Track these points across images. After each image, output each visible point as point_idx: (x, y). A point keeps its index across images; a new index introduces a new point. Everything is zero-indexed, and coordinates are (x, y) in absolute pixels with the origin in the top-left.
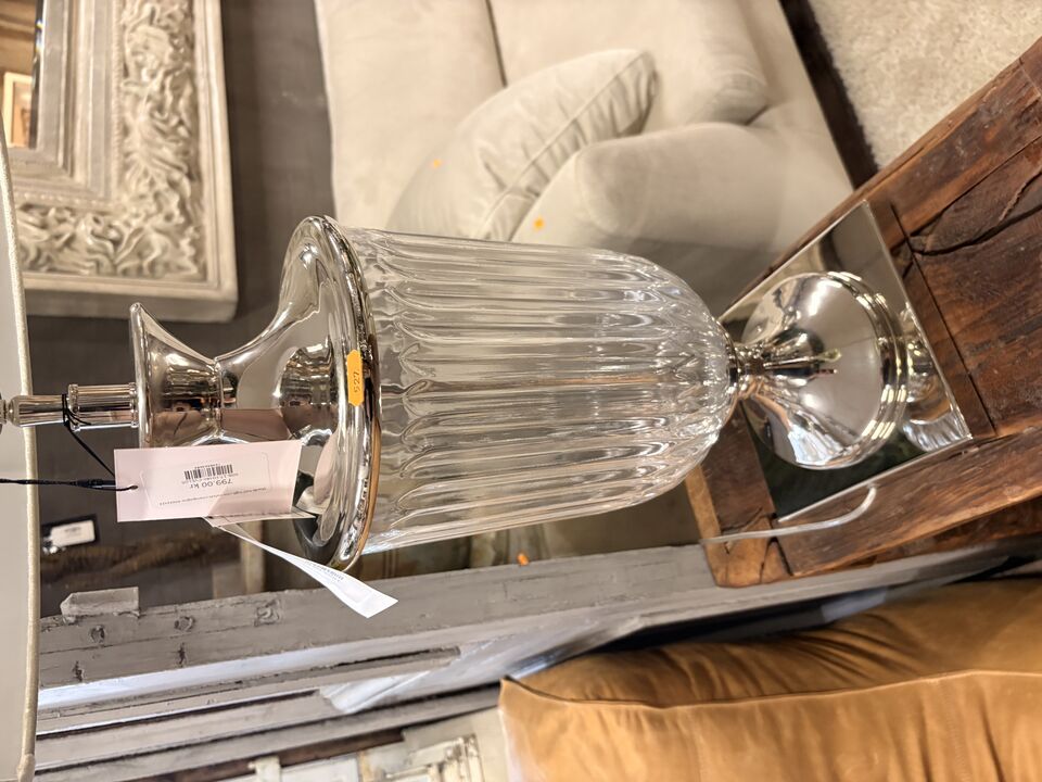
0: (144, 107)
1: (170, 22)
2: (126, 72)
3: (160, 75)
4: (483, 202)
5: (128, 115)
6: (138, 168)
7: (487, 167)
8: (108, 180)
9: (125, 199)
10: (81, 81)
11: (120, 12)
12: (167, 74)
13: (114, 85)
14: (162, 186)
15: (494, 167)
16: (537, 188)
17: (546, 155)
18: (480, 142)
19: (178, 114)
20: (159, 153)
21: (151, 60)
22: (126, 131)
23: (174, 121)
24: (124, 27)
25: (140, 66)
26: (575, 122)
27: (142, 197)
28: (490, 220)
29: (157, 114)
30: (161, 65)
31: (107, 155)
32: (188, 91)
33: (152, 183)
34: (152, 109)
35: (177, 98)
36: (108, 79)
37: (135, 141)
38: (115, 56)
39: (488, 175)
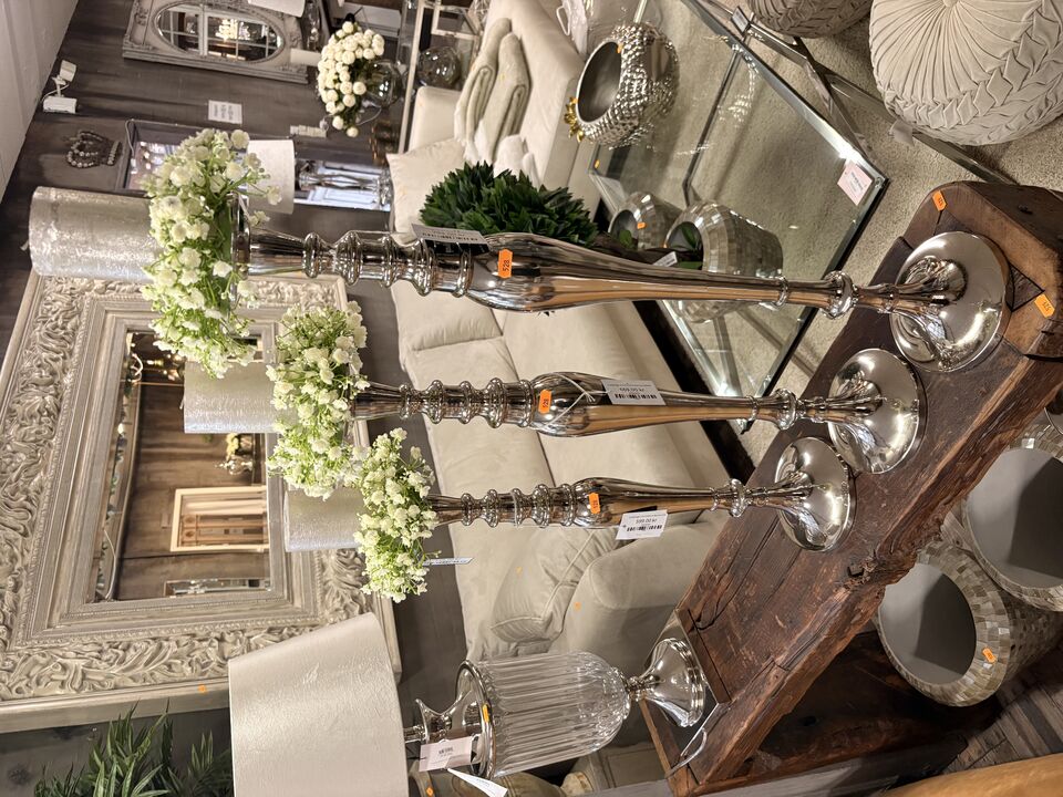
4: (547, 595)
5: (324, 556)
6: (333, 591)
7: (547, 572)
8: (315, 603)
9: (327, 613)
14: (348, 600)
15: (551, 571)
16: (577, 579)
17: (579, 559)
18: (540, 557)
20: (344, 579)
22: (323, 568)
23: (352, 556)
26: (594, 538)
27: (337, 610)
28: (551, 606)
29: (341, 554)
31: (313, 585)
33: (342, 600)
34: (338, 551)
37: (330, 573)
39: (548, 577)
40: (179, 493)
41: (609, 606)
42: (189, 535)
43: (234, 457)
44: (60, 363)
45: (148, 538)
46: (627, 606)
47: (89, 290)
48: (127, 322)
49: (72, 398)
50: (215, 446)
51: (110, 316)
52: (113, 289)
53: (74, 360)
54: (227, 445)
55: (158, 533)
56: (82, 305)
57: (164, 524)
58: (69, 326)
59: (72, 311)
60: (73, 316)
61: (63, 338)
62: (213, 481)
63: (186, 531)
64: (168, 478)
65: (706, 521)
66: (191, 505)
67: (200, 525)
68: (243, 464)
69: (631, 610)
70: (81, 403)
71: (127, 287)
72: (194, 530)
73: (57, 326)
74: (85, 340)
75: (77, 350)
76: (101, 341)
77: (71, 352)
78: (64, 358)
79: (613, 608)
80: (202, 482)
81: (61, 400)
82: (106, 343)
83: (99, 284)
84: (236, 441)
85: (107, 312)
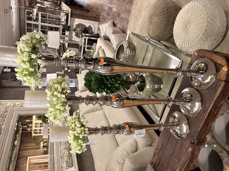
0: (65, 163)
1: (68, 148)
2: (62, 158)
3: (67, 157)
5: (62, 165)
7: (117, 161)
10: (55, 161)
11: (60, 148)
12: (68, 156)
13: (60, 160)
15: (118, 161)
16: (124, 163)
17: (124, 158)
18: (115, 158)
19: (70, 162)
21: (65, 155)
22: (62, 168)
23: (69, 164)
24: (61, 150)
25: (64, 156)
26: (127, 152)
29: (67, 163)
30: (67, 155)
32: (71, 158)
34: (66, 163)
35: (69, 160)
36: (59, 159)
37: (64, 169)
38: (60, 156)
39: (117, 163)
40: (29, 158)
41: (133, 167)
42: (31, 168)
43: (42, 148)
44: (2, 123)
45: (21, 169)
46: (137, 167)
47: (10, 107)
48: (18, 113)
49: (4, 131)
50: (38, 145)
51: (14, 112)
52: (16, 106)
53: (5, 122)
54: (41, 145)
55: (23, 168)
56: (8, 110)
57: (25, 165)
58: (5, 115)
59: (6, 111)
60: (6, 112)
61: (3, 117)
62: (37, 154)
63: (30, 167)
64: (26, 154)
65: (153, 146)
66: (31, 161)
67: (34, 166)
68: (44, 149)
69: (138, 168)
70: (6, 132)
71: (19, 105)
72: (32, 167)
73: (2, 115)
74: (8, 117)
75: (6, 120)
76: (12, 117)
77: (5, 120)
78: (3, 121)
79: (134, 168)
80: (34, 155)
81: (1, 131)
82: (13, 118)
83: (12, 105)
84: (43, 144)
85: (14, 111)
